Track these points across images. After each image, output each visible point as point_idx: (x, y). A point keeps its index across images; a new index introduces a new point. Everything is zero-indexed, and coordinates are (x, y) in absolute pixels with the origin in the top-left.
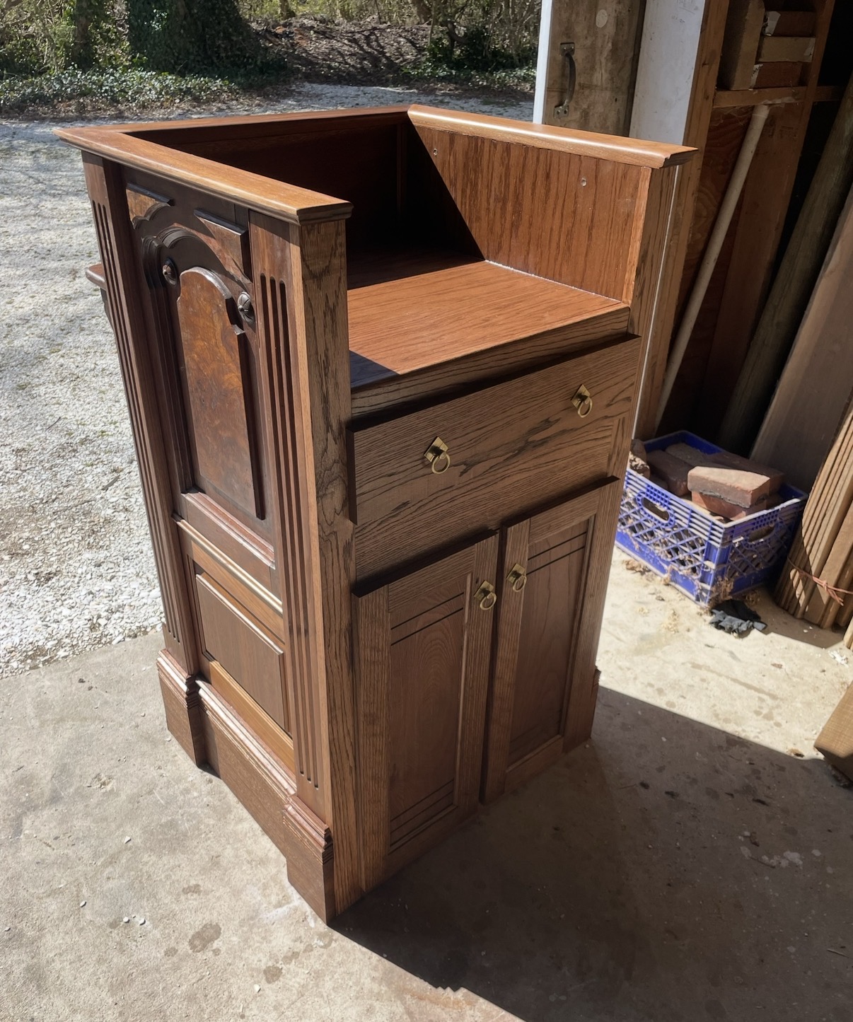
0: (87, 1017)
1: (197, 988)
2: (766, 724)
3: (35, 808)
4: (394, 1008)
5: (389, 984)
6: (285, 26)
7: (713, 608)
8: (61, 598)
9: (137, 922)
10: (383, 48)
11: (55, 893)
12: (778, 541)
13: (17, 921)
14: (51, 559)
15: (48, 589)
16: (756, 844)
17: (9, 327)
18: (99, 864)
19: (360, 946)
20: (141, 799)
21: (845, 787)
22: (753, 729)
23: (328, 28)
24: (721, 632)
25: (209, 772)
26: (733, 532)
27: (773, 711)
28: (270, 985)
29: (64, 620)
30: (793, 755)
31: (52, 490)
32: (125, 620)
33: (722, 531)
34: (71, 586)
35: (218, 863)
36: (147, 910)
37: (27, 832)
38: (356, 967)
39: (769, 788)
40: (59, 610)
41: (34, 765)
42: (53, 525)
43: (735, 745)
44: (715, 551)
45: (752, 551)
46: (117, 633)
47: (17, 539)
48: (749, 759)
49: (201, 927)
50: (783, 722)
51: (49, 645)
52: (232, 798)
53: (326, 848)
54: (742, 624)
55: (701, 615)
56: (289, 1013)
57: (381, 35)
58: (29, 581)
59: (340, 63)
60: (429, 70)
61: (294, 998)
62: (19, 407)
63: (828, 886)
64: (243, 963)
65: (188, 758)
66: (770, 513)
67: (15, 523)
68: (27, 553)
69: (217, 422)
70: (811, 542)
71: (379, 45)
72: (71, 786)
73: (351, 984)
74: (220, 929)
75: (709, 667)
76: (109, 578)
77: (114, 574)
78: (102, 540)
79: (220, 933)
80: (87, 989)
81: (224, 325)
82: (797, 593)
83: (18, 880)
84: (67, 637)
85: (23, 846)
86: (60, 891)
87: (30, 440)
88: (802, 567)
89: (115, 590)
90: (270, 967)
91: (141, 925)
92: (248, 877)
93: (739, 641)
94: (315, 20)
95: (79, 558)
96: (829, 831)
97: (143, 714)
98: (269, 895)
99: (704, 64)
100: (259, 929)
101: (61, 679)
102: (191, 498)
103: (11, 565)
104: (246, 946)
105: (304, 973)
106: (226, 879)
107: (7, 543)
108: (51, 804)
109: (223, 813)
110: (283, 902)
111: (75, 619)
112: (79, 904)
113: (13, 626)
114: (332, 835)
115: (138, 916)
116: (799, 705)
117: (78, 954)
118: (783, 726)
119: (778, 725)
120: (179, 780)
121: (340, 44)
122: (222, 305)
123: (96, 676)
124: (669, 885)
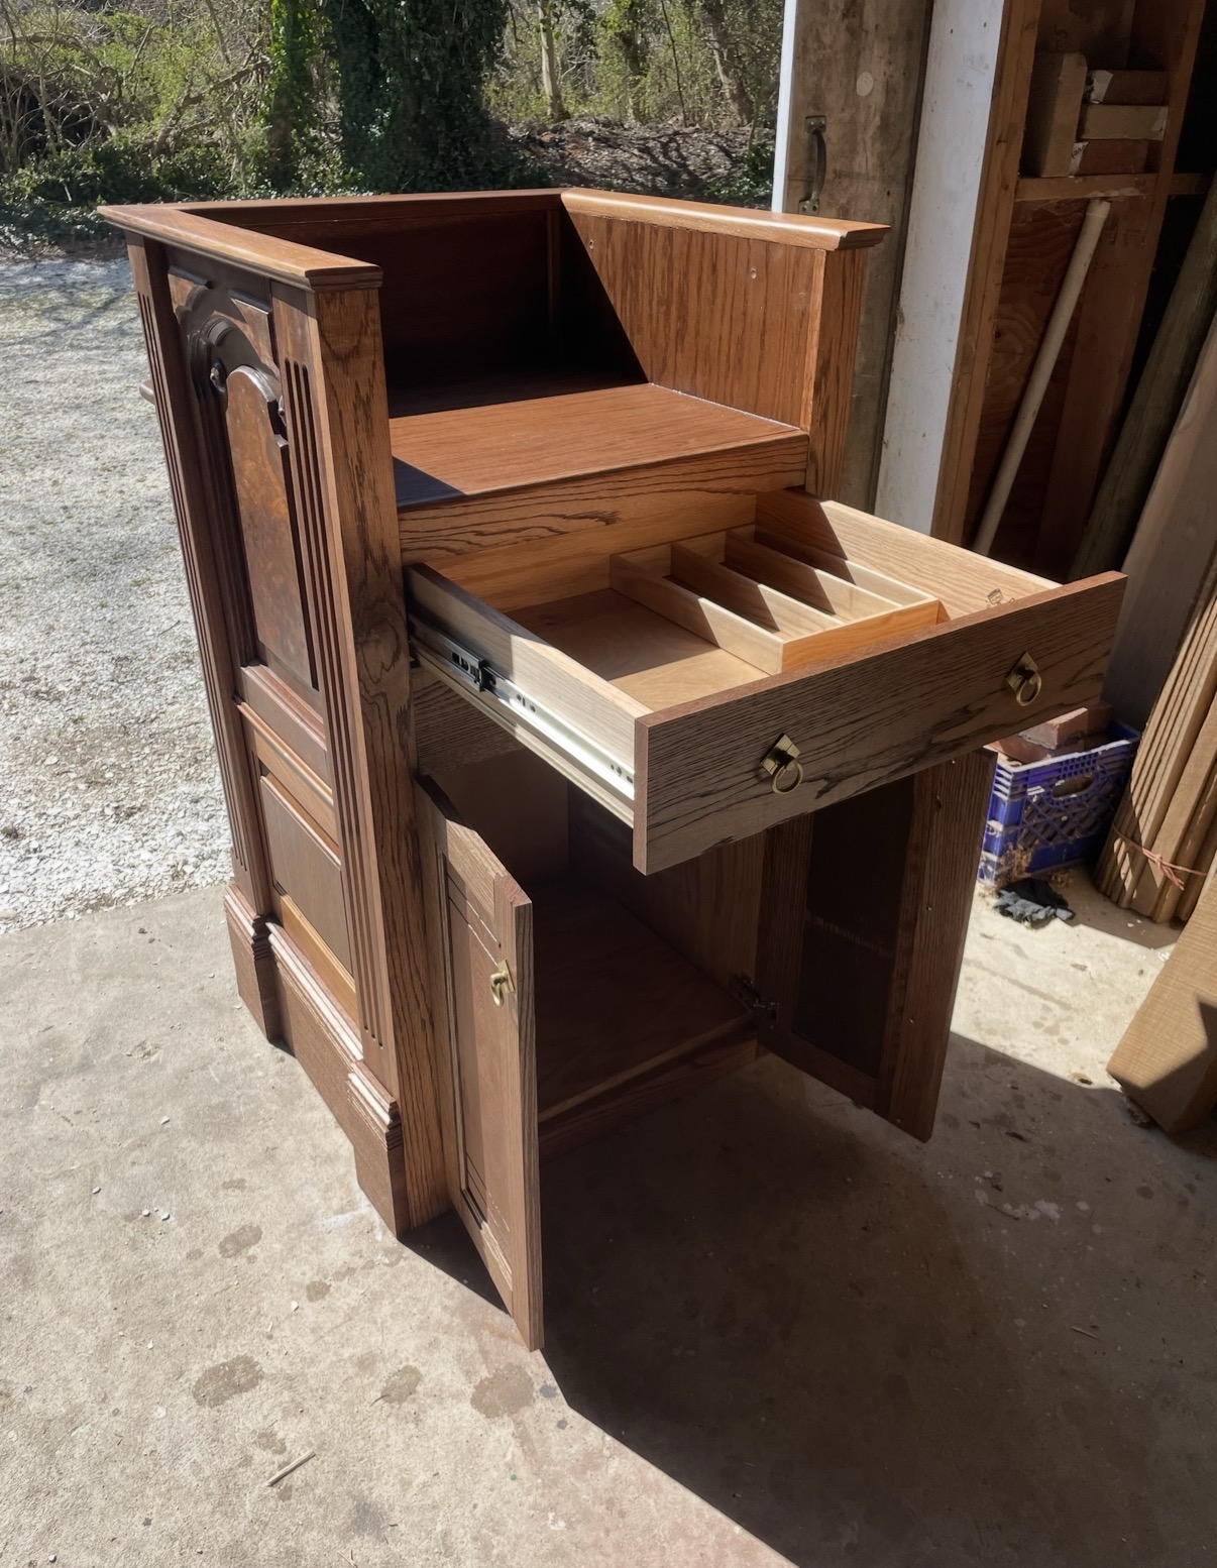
0: (77, 1320)
1: (220, 1300)
2: (1047, 1040)
3: (59, 1075)
4: (466, 1345)
5: (464, 1317)
6: (554, 131)
7: (1002, 888)
8: (142, 838)
9: (160, 1217)
10: (685, 159)
11: (65, 1176)
12: (1100, 800)
13: (12, 1203)
14: (137, 791)
15: (127, 827)
16: (999, 1189)
17: (135, 510)
18: (125, 1146)
19: (436, 1269)
20: (190, 1074)
21: (1142, 1125)
22: (1026, 1044)
23: (614, 134)
24: (1008, 921)
25: (282, 1049)
26: (1027, 779)
27: (1061, 1024)
28: (311, 1304)
29: (142, 865)
30: (1076, 1081)
31: (153, 707)
32: (218, 869)
33: (1010, 777)
34: (157, 825)
35: (273, 1156)
36: (174, 1203)
37: (43, 1102)
38: (426, 1292)
39: (1033, 1120)
40: (136, 853)
41: (67, 1025)
42: (147, 750)
43: (996, 1063)
44: (1002, 805)
45: (1059, 811)
46: (204, 883)
47: (100, 764)
48: (1013, 1082)
49: (237, 1229)
50: (1072, 1040)
51: (117, 894)
52: (305, 1081)
53: (391, 1127)
54: (1039, 911)
55: (984, 896)
56: (330, 1339)
57: (684, 141)
58: (105, 816)
59: (625, 180)
60: (746, 188)
61: (339, 1321)
62: (130, 607)
63: (1090, 1248)
64: (283, 1274)
65: (259, 1030)
66: (1084, 757)
67: (100, 746)
68: (109, 782)
69: (270, 566)
70: (1142, 800)
71: (680, 156)
72: (109, 1052)
73: (415, 1311)
74: (261, 1233)
75: (981, 963)
76: (206, 817)
77: (213, 813)
78: (205, 770)
79: (260, 1238)
80: (83, 1289)
81: (268, 438)
82: (1123, 871)
83: (23, 1156)
84: (141, 886)
85: (36, 1119)
86: (70, 1174)
87: (136, 647)
88: (1129, 835)
89: (211, 832)
90: (315, 1282)
91: (164, 1220)
92: (308, 1176)
93: (1032, 933)
94: (597, 122)
95: (173, 791)
96: (1108, 1180)
97: (211, 975)
98: (330, 1199)
99: (999, 141)
100: (310, 1236)
101: (117, 928)
102: (251, 673)
103: (86, 795)
104: (290, 1256)
105: (357, 1293)
106: (280, 1176)
107: (86, 770)
108: (78, 1072)
109: (290, 1099)
110: (347, 1208)
111: (156, 865)
112: (92, 1190)
113: (77, 868)
114: (400, 1111)
115: (161, 1210)
116: (1100, 1019)
117: (80, 1247)
118: (1071, 1045)
119: (1064, 1041)
120: (243, 1055)
121: (627, 155)
122: (265, 411)
123: (161, 927)
124: (865, 1229)
